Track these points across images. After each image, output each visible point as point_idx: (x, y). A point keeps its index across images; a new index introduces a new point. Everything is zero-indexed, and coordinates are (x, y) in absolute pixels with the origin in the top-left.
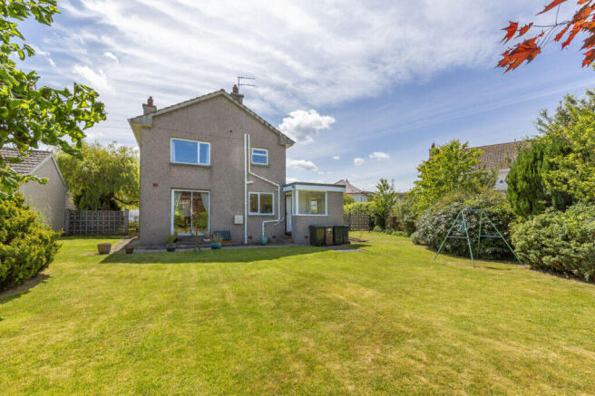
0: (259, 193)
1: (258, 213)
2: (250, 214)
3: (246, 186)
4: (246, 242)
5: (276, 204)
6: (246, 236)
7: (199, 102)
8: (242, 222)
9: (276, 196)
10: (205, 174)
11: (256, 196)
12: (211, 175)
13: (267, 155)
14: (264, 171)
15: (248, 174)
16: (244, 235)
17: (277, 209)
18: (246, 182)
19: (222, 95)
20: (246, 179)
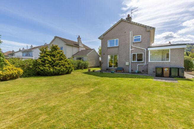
0: (136, 54)
1: (136, 61)
2: (132, 61)
3: (130, 51)
4: (130, 72)
5: (144, 57)
6: (130, 70)
7: (115, 26)
8: (128, 65)
9: (144, 54)
10: (117, 49)
11: (135, 54)
12: (118, 49)
13: (140, 37)
14: (139, 44)
15: (132, 47)
16: (129, 69)
17: (144, 60)
18: (131, 50)
19: (122, 21)
20: (130, 49)
